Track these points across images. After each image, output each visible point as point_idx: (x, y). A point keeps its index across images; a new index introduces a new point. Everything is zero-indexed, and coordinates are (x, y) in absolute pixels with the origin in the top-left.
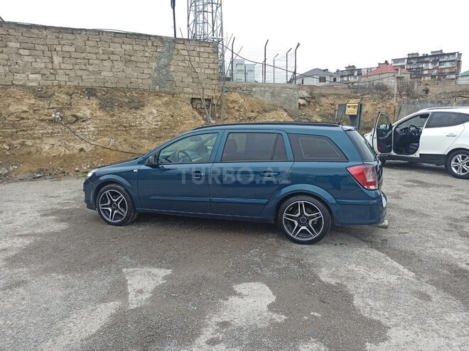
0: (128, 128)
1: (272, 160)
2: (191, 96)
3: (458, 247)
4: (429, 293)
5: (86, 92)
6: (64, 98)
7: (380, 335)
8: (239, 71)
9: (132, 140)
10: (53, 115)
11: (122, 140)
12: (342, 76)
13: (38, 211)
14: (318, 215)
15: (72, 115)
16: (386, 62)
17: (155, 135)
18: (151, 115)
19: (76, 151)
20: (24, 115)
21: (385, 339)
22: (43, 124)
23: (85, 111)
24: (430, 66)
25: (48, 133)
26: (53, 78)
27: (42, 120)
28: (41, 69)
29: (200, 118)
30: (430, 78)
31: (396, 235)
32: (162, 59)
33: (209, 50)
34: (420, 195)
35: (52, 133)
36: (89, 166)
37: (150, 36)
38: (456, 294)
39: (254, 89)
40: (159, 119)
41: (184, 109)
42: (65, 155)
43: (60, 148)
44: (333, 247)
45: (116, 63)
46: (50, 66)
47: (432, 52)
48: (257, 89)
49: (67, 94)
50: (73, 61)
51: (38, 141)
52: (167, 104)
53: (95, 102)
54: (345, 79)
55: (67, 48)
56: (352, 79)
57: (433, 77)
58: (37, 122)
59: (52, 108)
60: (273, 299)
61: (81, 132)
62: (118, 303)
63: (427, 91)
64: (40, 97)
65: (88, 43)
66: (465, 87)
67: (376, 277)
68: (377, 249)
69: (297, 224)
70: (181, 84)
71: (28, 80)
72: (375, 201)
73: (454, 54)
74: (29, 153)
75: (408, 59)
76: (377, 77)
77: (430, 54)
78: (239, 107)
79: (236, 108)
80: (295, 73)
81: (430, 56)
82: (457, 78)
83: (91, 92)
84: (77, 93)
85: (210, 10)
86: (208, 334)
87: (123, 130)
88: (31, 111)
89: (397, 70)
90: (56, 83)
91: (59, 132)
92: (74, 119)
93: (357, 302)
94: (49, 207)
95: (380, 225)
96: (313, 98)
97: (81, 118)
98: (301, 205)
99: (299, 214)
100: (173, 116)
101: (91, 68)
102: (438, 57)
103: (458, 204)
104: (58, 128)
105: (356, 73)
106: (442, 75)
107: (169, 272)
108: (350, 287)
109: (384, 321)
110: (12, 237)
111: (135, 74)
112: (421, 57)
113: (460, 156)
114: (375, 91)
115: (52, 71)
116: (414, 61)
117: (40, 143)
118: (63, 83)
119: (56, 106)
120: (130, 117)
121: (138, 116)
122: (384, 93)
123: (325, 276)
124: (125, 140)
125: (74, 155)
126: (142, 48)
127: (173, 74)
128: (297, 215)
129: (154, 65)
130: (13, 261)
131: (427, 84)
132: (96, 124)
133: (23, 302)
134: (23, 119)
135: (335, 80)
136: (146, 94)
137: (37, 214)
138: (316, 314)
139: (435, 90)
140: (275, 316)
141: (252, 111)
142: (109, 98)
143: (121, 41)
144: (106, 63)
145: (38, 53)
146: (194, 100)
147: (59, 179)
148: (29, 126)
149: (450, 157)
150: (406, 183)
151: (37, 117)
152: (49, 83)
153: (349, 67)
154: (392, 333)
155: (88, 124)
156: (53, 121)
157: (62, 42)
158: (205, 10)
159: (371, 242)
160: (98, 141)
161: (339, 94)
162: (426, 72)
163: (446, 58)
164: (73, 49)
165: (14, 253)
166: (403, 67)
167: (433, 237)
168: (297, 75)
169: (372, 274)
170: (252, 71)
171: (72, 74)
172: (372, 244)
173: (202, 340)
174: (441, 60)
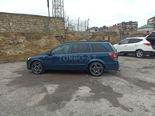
0: (36, 46)
1: (86, 52)
2: (56, 35)
3: (140, 75)
4: (133, 86)
5: (21, 34)
6: (14, 36)
7: (121, 96)
8: (70, 27)
9: (37, 50)
10: (11, 42)
11: (34, 50)
12: (102, 29)
13: (11, 72)
14: (100, 68)
15: (17, 42)
16: (115, 25)
17: (45, 48)
18: (43, 42)
19: (18, 54)
20: (0, 42)
21: (122, 97)
23: (21, 40)
24: (129, 26)
25: (9, 48)
26: (9, 30)
27: (7, 44)
28: (5, 27)
29: (59, 42)
30: (129, 29)
31: (123, 73)
32: (46, 24)
33: (61, 21)
34: (128, 63)
35: (10, 48)
36: (23, 58)
37: (42, 16)
38: (140, 86)
39: (75, 33)
40: (46, 43)
41: (53, 39)
42: (15, 55)
43: (13, 53)
44: (105, 77)
45: (31, 25)
46: (9, 26)
47: (129, 22)
48: (76, 33)
49: (15, 35)
50: (16, 24)
51: (5, 51)
52: (48, 38)
53: (24, 37)
54: (103, 30)
55: (14, 20)
56: (105, 30)
57: (130, 29)
58: (5, 44)
59: (10, 40)
60: (91, 90)
61: (20, 47)
62: (45, 93)
63: (128, 34)
64: (6, 36)
65: (21, 18)
66: (139, 32)
67: (118, 83)
68: (118, 77)
69: (94, 71)
70: (52, 32)
71: (1, 30)
72: (117, 63)
73: (135, 22)
74: (2, 55)
75: (122, 24)
76: (113, 29)
77: (128, 22)
78: (72, 39)
79: (71, 39)
80: (88, 28)
81: (128, 23)
82: (137, 29)
83: (23, 34)
84: (18, 35)
85: (60, 8)
86: (74, 98)
87: (34, 47)
88: (3, 41)
89: (119, 27)
90: (11, 31)
91: (12, 48)
92: (17, 43)
93: (114, 89)
94: (14, 70)
95: (118, 70)
96: (94, 36)
97: (20, 43)
98: (96, 65)
99: (95, 68)
100: (50, 42)
101: (22, 27)
102: (131, 23)
103: (139, 65)
104: (12, 46)
105: (106, 28)
106: (132, 28)
107: (58, 85)
108: (111, 86)
109: (122, 93)
110: (5, 79)
111: (37, 28)
112: (126, 23)
113: (139, 51)
114: (112, 34)
115: (9, 28)
116: (124, 24)
118: (13, 32)
119: (11, 39)
120: (36, 42)
121: (39, 42)
122: (115, 34)
123: (104, 84)
124: (35, 50)
125: (18, 55)
126: (40, 20)
127: (50, 28)
128: (94, 68)
129: (43, 25)
130: (8, 85)
131: (128, 31)
132: (25, 44)
133: (16, 95)
135: (100, 30)
136: (41, 35)
137: (10, 72)
138: (103, 93)
139: (130, 33)
140: (92, 94)
141: (76, 40)
142: (29, 36)
143: (32, 18)
144: (27, 25)
145: (4, 22)
146: (57, 37)
147: (14, 62)
148: (2, 46)
149: (136, 52)
150: (124, 60)
151: (5, 42)
152: (9, 31)
153: (104, 26)
154: (124, 95)
155: (22, 45)
156: (11, 44)
157: (13, 18)
158: (58, 8)
159: (116, 75)
160: (26, 50)
161: (101, 35)
162: (127, 28)
163: (133, 23)
164: (16, 20)
165: (8, 83)
166: (120, 26)
167: (133, 73)
168: (89, 28)
169: (117, 83)
170: (74, 27)
171: (16, 28)
172: (116, 76)
173: (72, 100)
174: (132, 24)
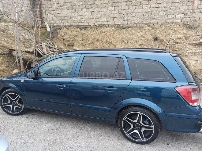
20: (178, 41)
22: (190, 46)
25: (193, 53)
26: (191, 15)
27: (190, 44)
28: (185, 10)
35: (196, 53)
46: (191, 7)
58: (187, 45)
59: (198, 35)
64: (189, 28)
71: (175, 19)
88: (184, 38)
104: (200, 48)
117: (187, 60)
119: (200, 34)
128: (135, 121)
134: (177, 43)
148: (180, 48)
151: (187, 42)
152: (188, 19)
156: (200, 44)
